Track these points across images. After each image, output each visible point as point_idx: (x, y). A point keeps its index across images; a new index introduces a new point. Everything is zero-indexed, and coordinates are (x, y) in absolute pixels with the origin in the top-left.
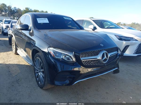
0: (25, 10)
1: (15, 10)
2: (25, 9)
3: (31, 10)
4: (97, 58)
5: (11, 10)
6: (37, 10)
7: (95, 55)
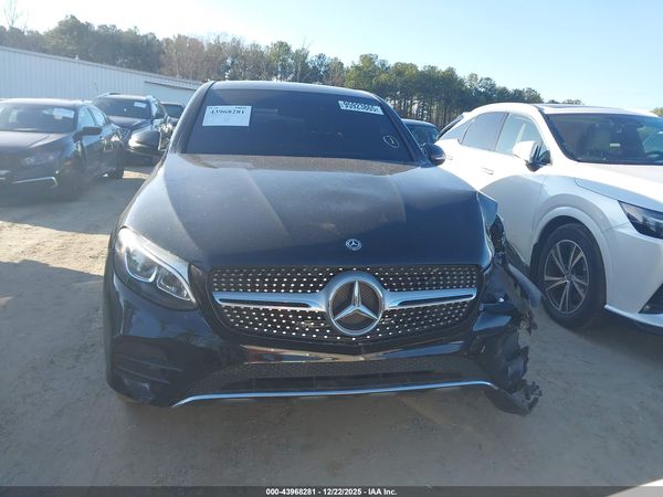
0: (357, 68)
1: (321, 65)
2: (357, 62)
3: (383, 65)
4: (307, 306)
5: (305, 65)
6: (408, 62)
7: (301, 288)
